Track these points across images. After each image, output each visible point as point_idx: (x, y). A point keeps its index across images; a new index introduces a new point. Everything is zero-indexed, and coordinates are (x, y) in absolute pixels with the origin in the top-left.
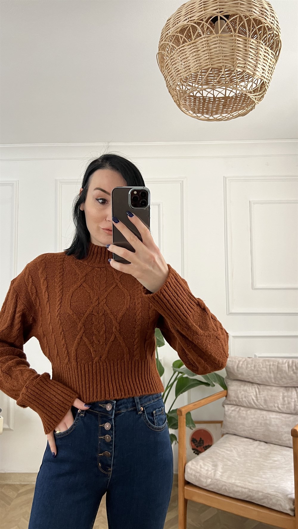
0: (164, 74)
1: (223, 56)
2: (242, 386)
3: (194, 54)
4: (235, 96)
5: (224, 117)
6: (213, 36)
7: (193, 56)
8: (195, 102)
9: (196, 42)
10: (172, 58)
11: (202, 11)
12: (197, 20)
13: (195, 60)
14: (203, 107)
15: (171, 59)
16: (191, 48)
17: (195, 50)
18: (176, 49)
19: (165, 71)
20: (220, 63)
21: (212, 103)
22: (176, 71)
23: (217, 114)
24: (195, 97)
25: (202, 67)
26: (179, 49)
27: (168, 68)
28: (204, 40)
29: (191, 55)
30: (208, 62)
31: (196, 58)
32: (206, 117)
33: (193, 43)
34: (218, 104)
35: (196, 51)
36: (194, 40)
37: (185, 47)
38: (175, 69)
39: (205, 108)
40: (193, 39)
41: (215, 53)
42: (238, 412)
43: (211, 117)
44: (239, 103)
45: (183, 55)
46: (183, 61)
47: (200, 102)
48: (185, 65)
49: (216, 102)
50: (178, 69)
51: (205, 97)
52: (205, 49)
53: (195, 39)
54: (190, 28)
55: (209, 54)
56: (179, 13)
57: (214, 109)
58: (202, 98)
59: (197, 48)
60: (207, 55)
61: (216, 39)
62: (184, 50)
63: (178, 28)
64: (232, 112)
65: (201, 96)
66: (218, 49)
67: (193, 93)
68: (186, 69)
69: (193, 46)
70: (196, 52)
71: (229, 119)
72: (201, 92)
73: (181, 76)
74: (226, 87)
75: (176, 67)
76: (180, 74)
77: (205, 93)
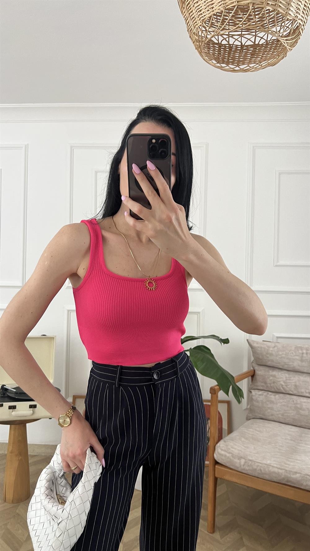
0: (185, 15)
4: (265, 43)
5: (251, 67)
8: (219, 50)
14: (229, 56)
19: (186, 12)
21: (239, 51)
23: (244, 64)
24: (220, 45)
25: (226, 5)
27: (189, 8)
32: (231, 68)
34: (246, 53)
38: (197, 8)
39: (231, 57)
43: (237, 67)
44: (269, 51)
47: (225, 51)
48: (208, 3)
49: (244, 51)
50: (199, 8)
51: (232, 45)
57: (241, 58)
58: (228, 46)
64: (261, 61)
65: (227, 43)
67: (218, 41)
71: (256, 69)
72: (227, 39)
73: (203, 17)
74: (256, 34)
75: (199, 6)
76: (202, 14)
77: (232, 41)
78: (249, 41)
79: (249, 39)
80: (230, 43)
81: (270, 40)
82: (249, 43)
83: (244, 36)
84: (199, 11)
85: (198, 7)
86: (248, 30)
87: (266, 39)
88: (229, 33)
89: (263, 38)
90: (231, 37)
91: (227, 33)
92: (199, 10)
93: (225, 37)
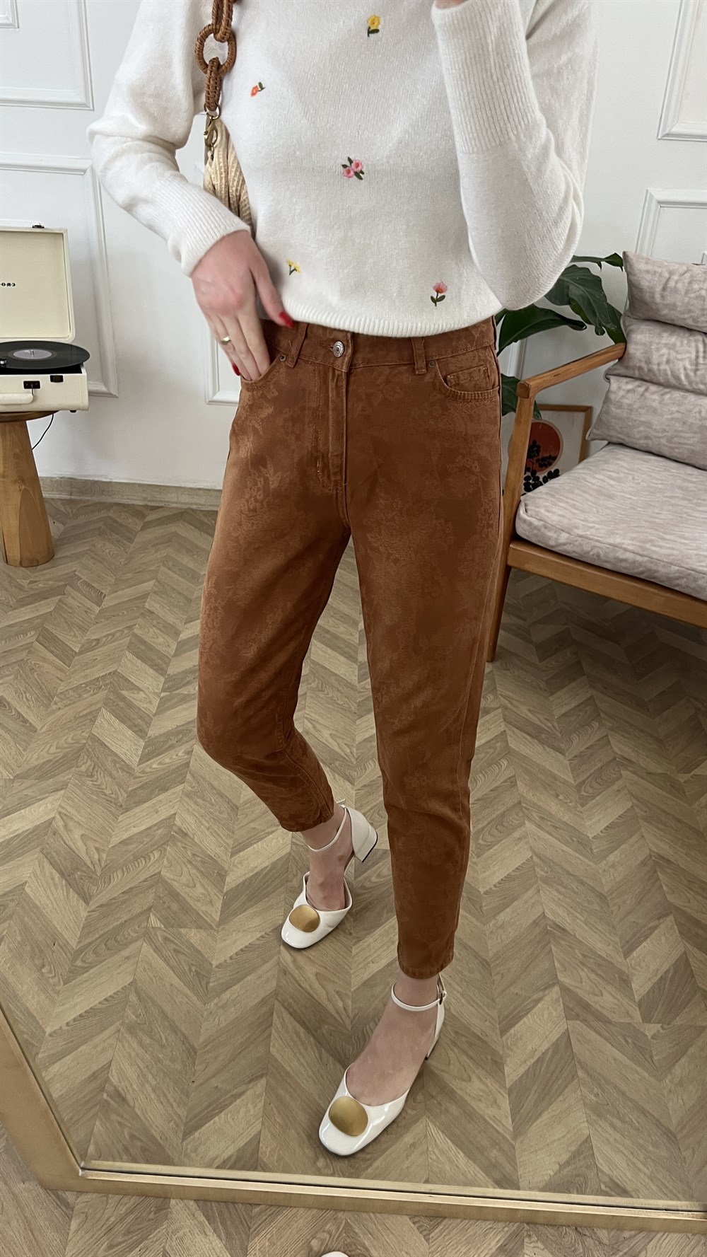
2: (665, 335)
42: (642, 395)
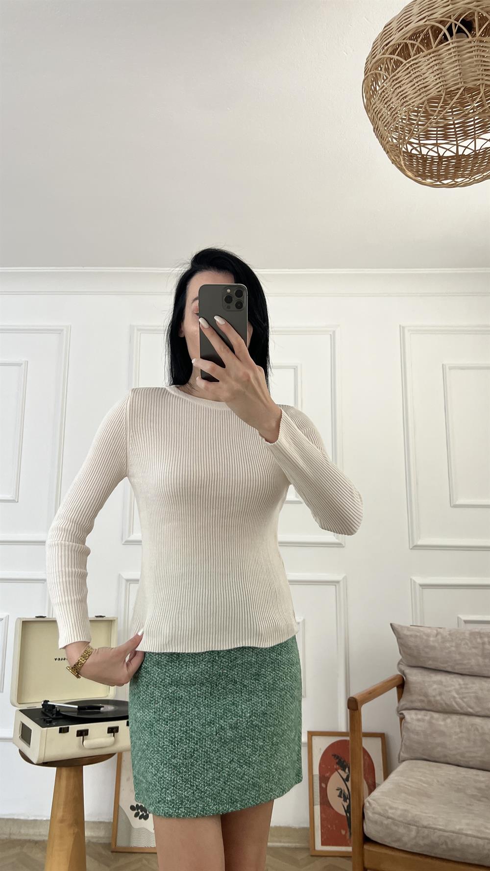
0: (376, 108)
1: (483, 70)
3: (436, 68)
4: (474, 153)
5: (458, 182)
6: (468, 40)
7: (433, 72)
8: (411, 160)
9: (438, 51)
10: (395, 77)
11: (449, 5)
12: (441, 17)
13: (437, 77)
14: (424, 169)
15: (393, 81)
16: (431, 60)
17: (437, 62)
18: (403, 64)
19: (377, 103)
20: (479, 80)
21: (436, 163)
22: (401, 97)
23: (446, 178)
24: (411, 156)
25: (447, 86)
26: (408, 63)
27: (385, 97)
28: (451, 46)
29: (431, 71)
30: (457, 80)
31: (438, 75)
33: (433, 52)
35: (439, 63)
36: (436, 47)
37: (420, 60)
38: (400, 94)
39: (427, 170)
40: (434, 46)
41: (469, 65)
43: (439, 182)
44: (482, 162)
45: (414, 71)
46: (415, 81)
47: (418, 162)
48: (418, 86)
49: (444, 163)
50: (405, 94)
51: (425, 155)
52: (454, 59)
53: (437, 45)
54: (428, 30)
55: (460, 67)
56: (406, 12)
57: (441, 172)
58: (420, 156)
59: (440, 59)
60: (458, 68)
61: (472, 44)
62: (417, 64)
63: (407, 33)
64: (472, 175)
65: (418, 153)
66: (475, 59)
67: (407, 149)
68: (420, 92)
69: (433, 57)
70: (438, 65)
71: (466, 185)
72: (418, 149)
73: (410, 104)
74: (457, 142)
75: (402, 91)
76: (407, 101)
77: (424, 151)
78: (448, 151)
79: (448, 150)
80: (423, 153)
81: (480, 149)
82: (448, 154)
83: (441, 146)
84: (403, 98)
85: (402, 93)
86: (446, 137)
87: (474, 149)
88: (419, 142)
89: (468, 147)
90: (423, 146)
91: (417, 142)
92: (403, 96)
93: (415, 146)
